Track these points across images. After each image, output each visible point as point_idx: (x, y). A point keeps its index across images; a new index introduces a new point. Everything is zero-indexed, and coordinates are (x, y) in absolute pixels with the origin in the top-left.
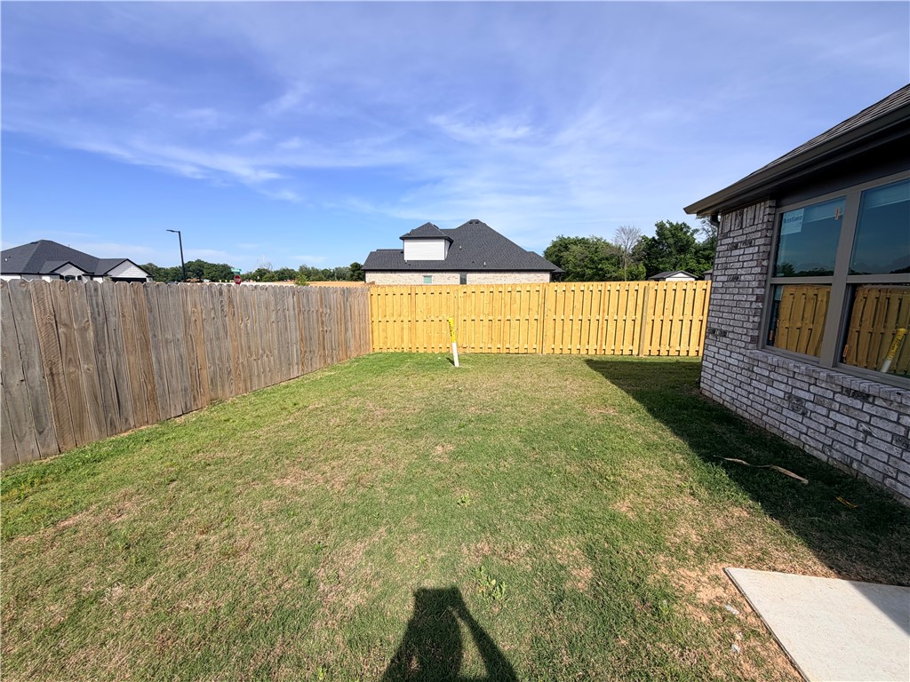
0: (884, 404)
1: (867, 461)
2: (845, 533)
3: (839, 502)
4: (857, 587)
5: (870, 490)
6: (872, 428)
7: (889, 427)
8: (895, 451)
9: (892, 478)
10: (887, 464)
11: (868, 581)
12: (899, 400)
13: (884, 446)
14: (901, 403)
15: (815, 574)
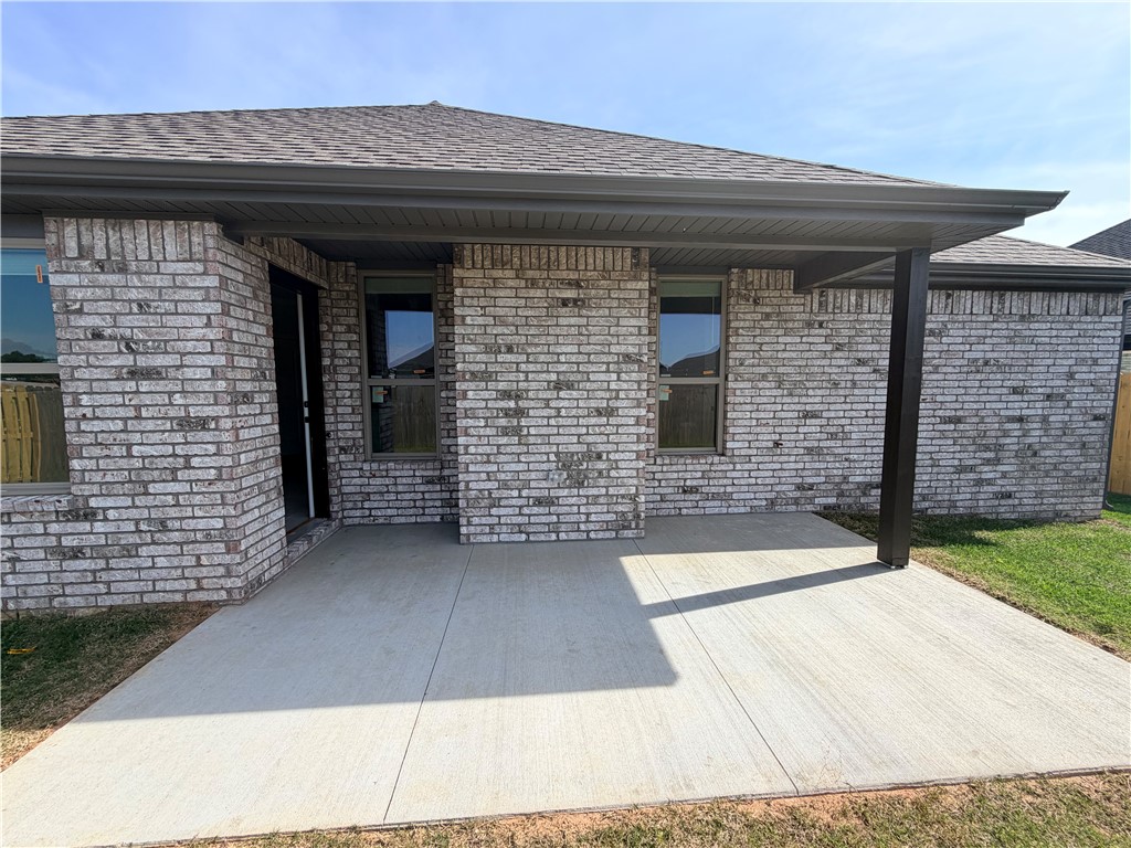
0: (24, 519)
1: (25, 593)
2: (38, 682)
3: (14, 655)
4: (79, 721)
5: (40, 622)
6: (17, 551)
7: (38, 542)
8: (54, 565)
9: (59, 596)
10: (49, 583)
11: (86, 707)
12: (39, 508)
13: (38, 566)
14: (43, 511)
15: (28, 749)
